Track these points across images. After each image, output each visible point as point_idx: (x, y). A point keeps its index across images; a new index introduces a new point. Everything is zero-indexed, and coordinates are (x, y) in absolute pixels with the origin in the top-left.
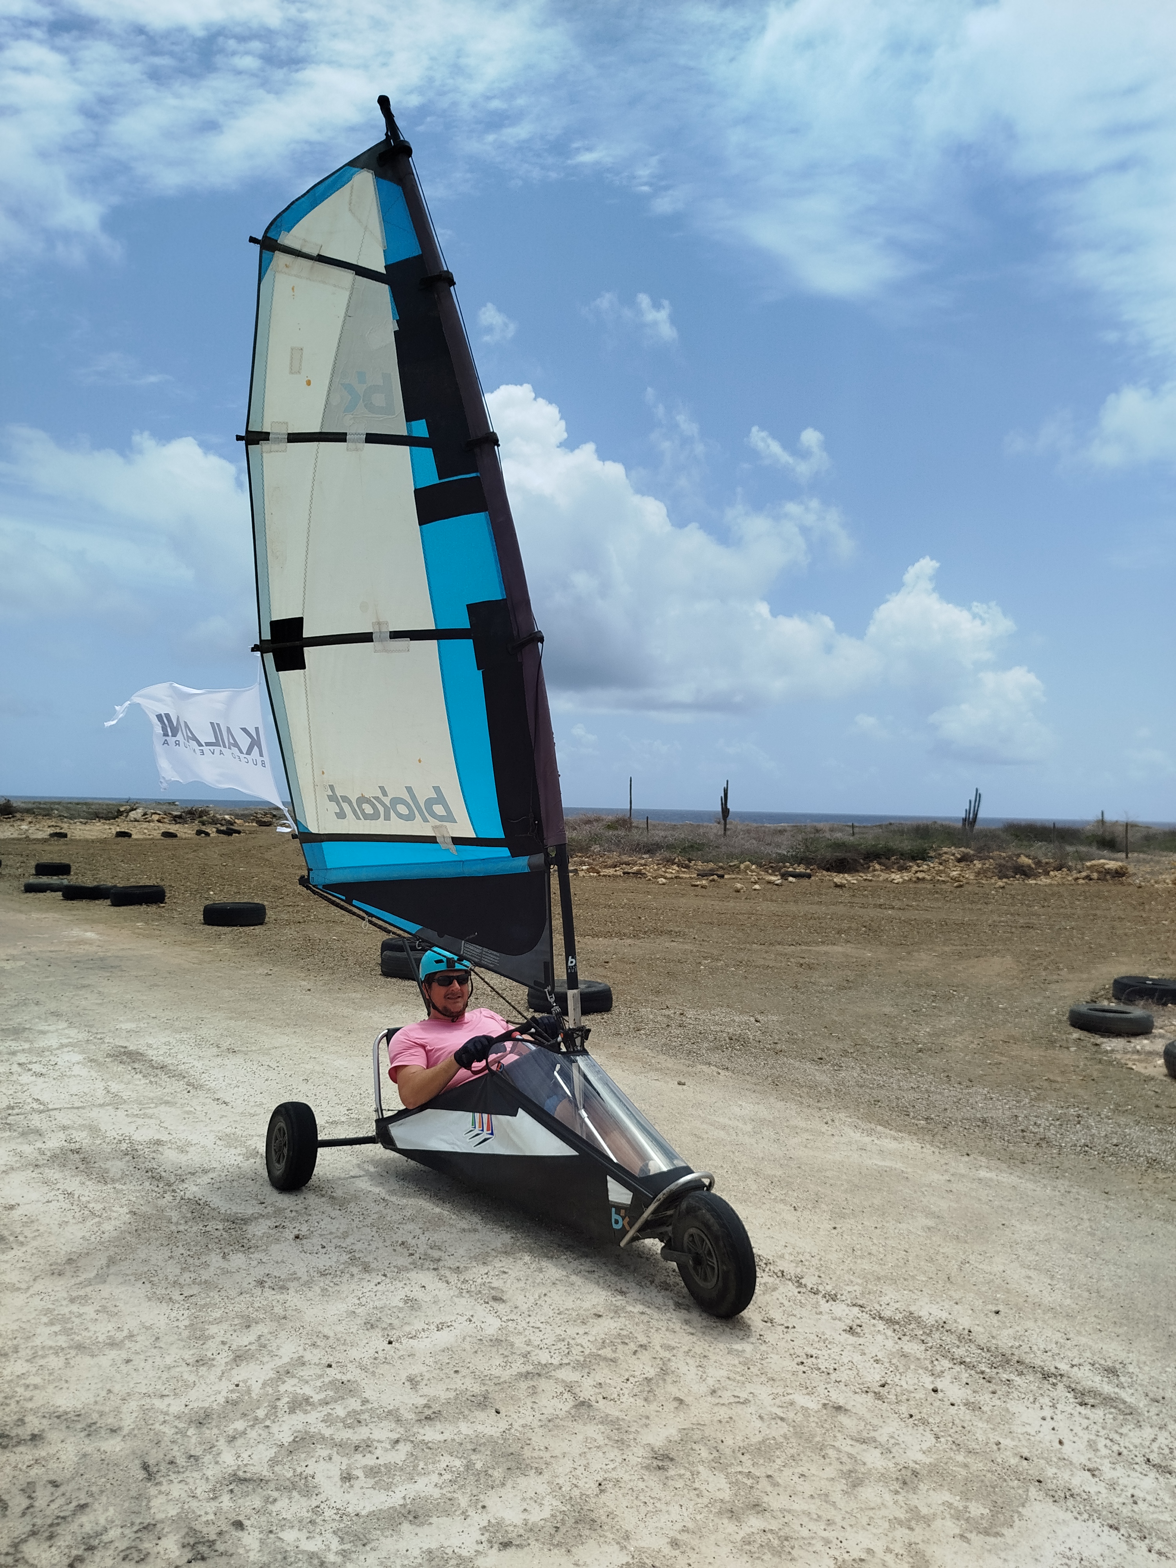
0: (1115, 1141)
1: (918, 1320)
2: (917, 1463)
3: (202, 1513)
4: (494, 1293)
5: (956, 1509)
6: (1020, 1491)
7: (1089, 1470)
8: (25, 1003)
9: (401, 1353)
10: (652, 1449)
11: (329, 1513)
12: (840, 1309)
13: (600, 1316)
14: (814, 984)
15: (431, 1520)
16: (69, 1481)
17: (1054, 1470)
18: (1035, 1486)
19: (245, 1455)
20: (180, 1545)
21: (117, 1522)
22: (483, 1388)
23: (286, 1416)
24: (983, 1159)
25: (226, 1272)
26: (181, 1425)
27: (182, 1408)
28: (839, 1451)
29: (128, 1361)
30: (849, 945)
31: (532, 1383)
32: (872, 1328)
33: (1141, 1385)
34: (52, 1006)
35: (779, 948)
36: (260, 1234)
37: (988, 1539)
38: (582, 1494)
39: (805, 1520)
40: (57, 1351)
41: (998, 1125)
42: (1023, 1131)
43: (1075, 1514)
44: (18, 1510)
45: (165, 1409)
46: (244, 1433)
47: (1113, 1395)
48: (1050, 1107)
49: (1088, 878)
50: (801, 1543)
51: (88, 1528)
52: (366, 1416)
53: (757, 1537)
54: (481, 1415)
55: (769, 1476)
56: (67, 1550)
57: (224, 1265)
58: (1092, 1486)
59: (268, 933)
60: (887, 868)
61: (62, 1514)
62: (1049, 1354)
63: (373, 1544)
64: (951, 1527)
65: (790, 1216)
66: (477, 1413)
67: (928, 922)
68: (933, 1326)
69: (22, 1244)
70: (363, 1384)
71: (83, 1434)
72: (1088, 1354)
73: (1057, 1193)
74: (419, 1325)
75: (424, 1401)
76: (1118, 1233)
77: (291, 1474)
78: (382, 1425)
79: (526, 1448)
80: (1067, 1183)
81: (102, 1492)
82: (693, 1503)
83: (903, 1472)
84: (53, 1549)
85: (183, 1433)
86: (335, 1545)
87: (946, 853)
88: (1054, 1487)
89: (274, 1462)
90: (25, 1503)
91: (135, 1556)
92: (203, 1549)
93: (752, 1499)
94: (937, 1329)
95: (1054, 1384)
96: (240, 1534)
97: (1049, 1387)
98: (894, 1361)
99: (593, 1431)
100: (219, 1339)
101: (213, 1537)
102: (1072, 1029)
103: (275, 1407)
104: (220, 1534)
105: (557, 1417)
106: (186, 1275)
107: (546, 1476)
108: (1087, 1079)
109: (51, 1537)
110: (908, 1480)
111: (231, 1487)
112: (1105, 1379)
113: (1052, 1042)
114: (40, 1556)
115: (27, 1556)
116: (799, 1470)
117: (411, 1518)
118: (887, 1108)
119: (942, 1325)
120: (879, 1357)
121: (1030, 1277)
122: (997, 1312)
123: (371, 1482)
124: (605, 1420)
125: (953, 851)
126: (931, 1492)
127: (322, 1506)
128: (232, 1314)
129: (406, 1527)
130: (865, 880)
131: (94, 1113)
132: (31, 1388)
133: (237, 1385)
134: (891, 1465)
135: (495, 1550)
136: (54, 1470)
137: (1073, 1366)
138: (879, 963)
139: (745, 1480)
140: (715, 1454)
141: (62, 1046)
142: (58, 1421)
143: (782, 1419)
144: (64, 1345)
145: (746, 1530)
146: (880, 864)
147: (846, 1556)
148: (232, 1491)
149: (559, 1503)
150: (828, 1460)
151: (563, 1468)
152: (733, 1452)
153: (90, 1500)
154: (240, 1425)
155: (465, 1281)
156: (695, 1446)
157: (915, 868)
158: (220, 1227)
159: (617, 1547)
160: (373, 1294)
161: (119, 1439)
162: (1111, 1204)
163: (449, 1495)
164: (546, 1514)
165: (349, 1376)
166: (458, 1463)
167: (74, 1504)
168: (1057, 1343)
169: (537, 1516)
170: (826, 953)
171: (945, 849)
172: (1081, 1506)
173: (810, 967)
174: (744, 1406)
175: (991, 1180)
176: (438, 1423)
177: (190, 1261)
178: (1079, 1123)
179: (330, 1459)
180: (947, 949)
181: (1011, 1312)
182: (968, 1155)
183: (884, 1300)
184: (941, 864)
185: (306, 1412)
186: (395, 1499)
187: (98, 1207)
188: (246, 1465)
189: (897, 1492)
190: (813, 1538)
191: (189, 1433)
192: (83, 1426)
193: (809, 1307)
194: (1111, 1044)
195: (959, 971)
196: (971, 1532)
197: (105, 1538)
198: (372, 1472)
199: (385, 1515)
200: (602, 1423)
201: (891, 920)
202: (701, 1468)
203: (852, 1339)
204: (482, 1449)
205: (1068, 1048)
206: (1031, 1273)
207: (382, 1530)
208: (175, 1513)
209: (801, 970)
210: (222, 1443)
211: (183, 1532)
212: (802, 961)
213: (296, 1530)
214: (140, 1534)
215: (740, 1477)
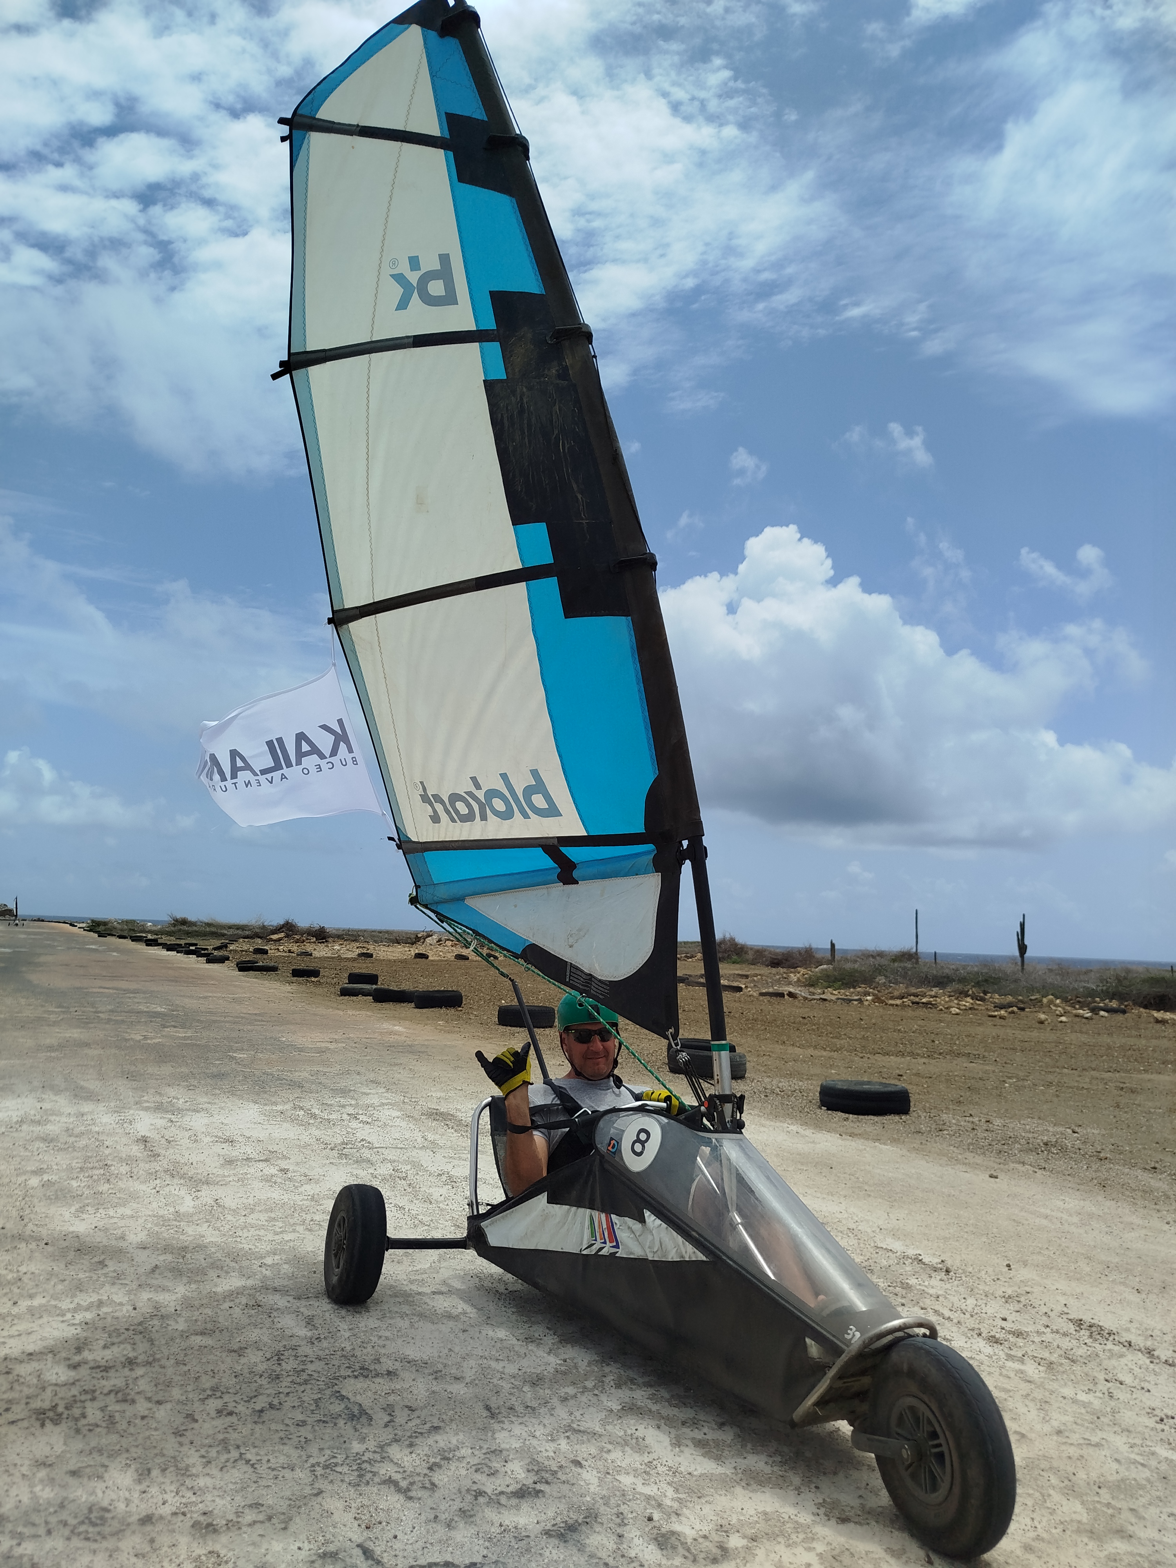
3: (543, 1450)
8: (348, 1072)
11: (661, 1469)
14: (1139, 1105)
16: (422, 1409)
20: (525, 1470)
23: (613, 1391)
26: (516, 1383)
27: (516, 1371)
34: (372, 1076)
35: (1094, 1073)
44: (382, 1423)
45: (501, 1370)
46: (575, 1396)
51: (442, 1444)
53: (1124, 1557)
55: (1132, 1510)
56: (426, 1458)
61: (419, 1431)
63: (707, 1499)
65: (1134, 1298)
71: (430, 1377)
77: (622, 1433)
78: (706, 1410)
81: (452, 1420)
84: (414, 1455)
85: (520, 1390)
86: (670, 1492)
90: (387, 1418)
91: (487, 1470)
92: (547, 1476)
93: (1114, 1526)
96: (579, 1470)
101: (554, 1468)
103: (603, 1382)
104: (561, 1467)
109: (411, 1445)
111: (567, 1434)
114: (402, 1458)
115: (392, 1456)
116: (1169, 1510)
123: (700, 1451)
127: (655, 1463)
129: (739, 1489)
131: (417, 1154)
133: (565, 1361)
135: (832, 1522)
136: (408, 1399)
139: (1105, 1509)
140: (1066, 1482)
141: (382, 1104)
142: (408, 1365)
143: (1142, 1465)
145: (1110, 1550)
148: (568, 1437)
152: (1088, 1484)
153: (441, 1424)
154: (571, 1390)
156: (1042, 1473)
161: (463, 1385)
163: (780, 1472)
166: (786, 1449)
167: (428, 1425)
169: (873, 1502)
173: (1133, 1091)
174: (1096, 1449)
187: (426, 1219)
188: (579, 1421)
191: (524, 1390)
192: (431, 1371)
197: (458, 1454)
202: (1052, 1492)
208: (518, 1446)
209: (1122, 1093)
210: (555, 1401)
211: (527, 1461)
212: (1122, 1085)
213: (631, 1476)
214: (488, 1456)
215: (1098, 1506)
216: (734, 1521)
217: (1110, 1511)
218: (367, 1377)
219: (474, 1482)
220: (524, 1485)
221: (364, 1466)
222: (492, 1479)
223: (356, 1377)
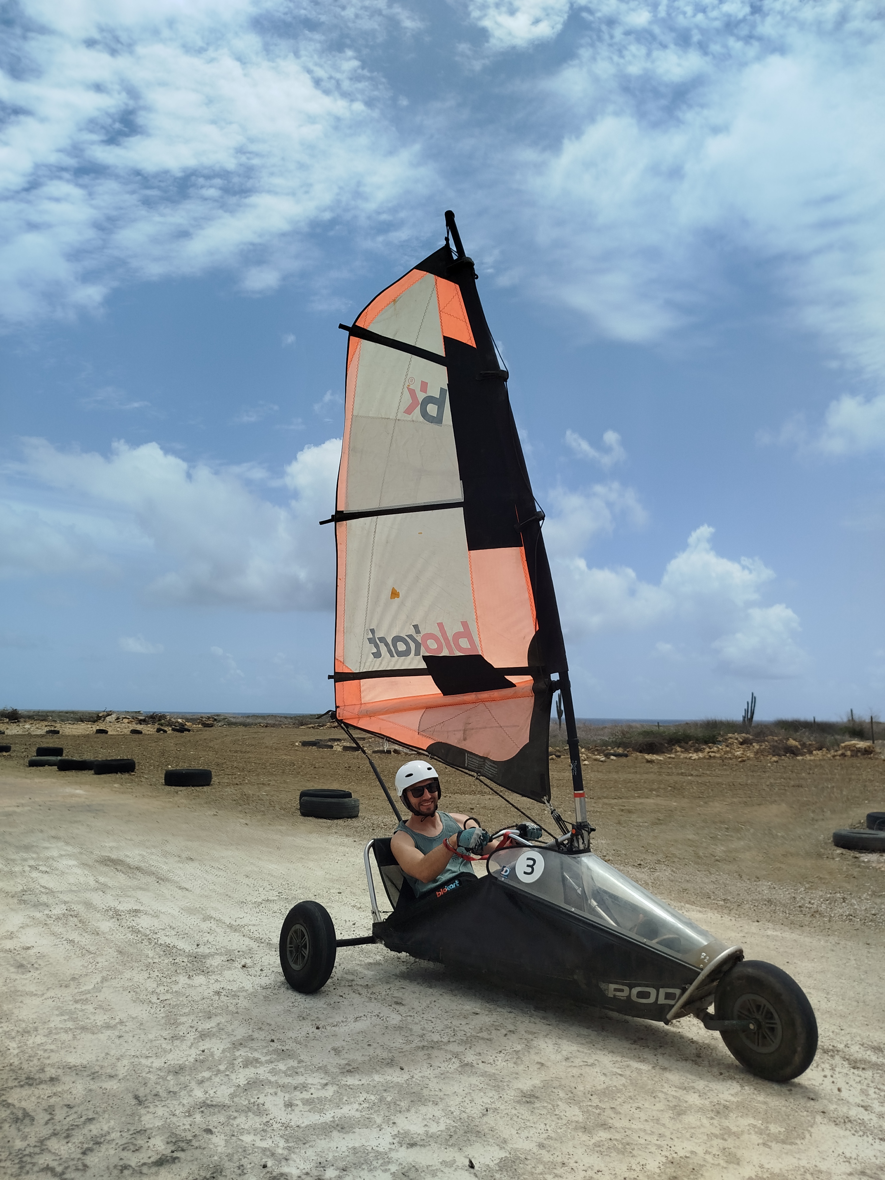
0: (873, 913)
2: (727, 1101)
3: (181, 1124)
4: (395, 1000)
5: (759, 1128)
6: (809, 1118)
7: (862, 1106)
9: (327, 1034)
10: (522, 1091)
11: (275, 1126)
13: (477, 1014)
14: (633, 821)
15: (354, 1130)
16: (79, 1105)
17: (835, 1106)
18: (821, 1116)
19: (211, 1092)
20: (165, 1143)
21: (117, 1129)
22: (390, 1055)
23: (241, 1070)
24: (770, 924)
25: (191, 986)
26: (162, 1074)
27: (163, 1064)
28: (666, 1094)
29: (120, 1037)
30: (659, 798)
31: (427, 1052)
34: (54, 833)
35: (605, 801)
36: (216, 964)
37: (785, 1146)
38: (469, 1117)
39: (642, 1134)
40: (66, 1031)
41: (780, 903)
42: (800, 907)
43: (853, 1132)
44: (43, 1122)
45: (150, 1065)
46: (210, 1078)
47: (879, 1063)
48: (821, 893)
49: (841, 755)
50: (640, 1147)
51: (95, 1132)
52: (302, 1070)
53: (605, 1143)
54: (390, 1071)
55: (612, 1108)
56: (80, 1145)
57: (189, 982)
58: (865, 1116)
59: (213, 792)
60: (687, 750)
61: (75, 1124)
63: (310, 1144)
64: (755, 1139)
66: (386, 1069)
67: (719, 783)
69: (37, 969)
70: (298, 1052)
71: (88, 1078)
72: (858, 1039)
73: (829, 944)
74: (339, 1018)
75: (345, 1062)
76: (878, 968)
77: (247, 1102)
78: (314, 1075)
79: (425, 1090)
80: (836, 938)
81: (104, 1111)
82: (554, 1123)
83: (717, 1106)
84: (70, 1144)
85: (164, 1079)
86: (282, 1143)
87: (731, 738)
88: (835, 1116)
89: (232, 1096)
90: (48, 1117)
91: (132, 1148)
92: (183, 1145)
93: (600, 1121)
96: (210, 1136)
99: (474, 1080)
100: (187, 1025)
101: (189, 1137)
102: (835, 847)
103: (233, 1064)
104: (195, 1136)
105: (448, 1072)
106: (161, 988)
107: (441, 1106)
108: (850, 877)
109: (68, 1136)
110: (721, 1111)
111: (201, 1109)
112: (873, 1053)
113: (820, 856)
114: (59, 1148)
115: (50, 1148)
116: (636, 1105)
117: (339, 1128)
118: (693, 894)
123: (307, 1108)
124: (484, 1074)
125: (736, 737)
126: (739, 1118)
127: (271, 1122)
128: (196, 1011)
129: (335, 1134)
130: (670, 758)
131: (88, 895)
132: (49, 1051)
133: (203, 1051)
134: (707, 1102)
135: (404, 1148)
136: (68, 1099)
137: (846, 1045)
138: (683, 809)
139: (594, 1110)
140: (570, 1094)
141: (61, 856)
142: (70, 1070)
143: (621, 1075)
144: (71, 1027)
145: (596, 1138)
146: (680, 747)
147: (675, 1155)
148: (202, 1112)
149: (452, 1122)
150: (657, 1099)
151: (453, 1103)
152: (584, 1094)
153: (95, 1116)
154: (206, 1074)
155: (373, 993)
156: (554, 1090)
157: (708, 750)
158: (185, 960)
159: (497, 1148)
161: (116, 1081)
162: (872, 950)
163: (367, 1116)
164: (442, 1127)
165: (287, 1047)
166: (373, 1098)
167: (84, 1118)
168: (833, 1032)
169: (434, 1129)
170: (641, 803)
171: (730, 735)
172: (857, 1127)
173: (630, 812)
174: (591, 1068)
175: (777, 936)
176: (357, 1074)
177: (164, 980)
178: (844, 902)
179: (276, 1094)
180: (735, 800)
182: (758, 921)
184: (727, 746)
185: (256, 1067)
186: (328, 1117)
188: (212, 1097)
189: (712, 1118)
190: (648, 1144)
191: (168, 1078)
192: (89, 1073)
194: (866, 857)
195: (746, 814)
196: (772, 1142)
197: (108, 1138)
198: (307, 1102)
199: (319, 1126)
200: (482, 1076)
201: (690, 783)
202: (559, 1103)
204: (391, 1089)
205: (833, 858)
207: (318, 1136)
208: (160, 1124)
209: (622, 813)
210: (193, 1085)
211: (167, 1135)
212: (623, 808)
213: (252, 1135)
214: (134, 1136)
215: (590, 1108)
216: (330, 1158)
217: (598, 1111)
218: (31, 1085)
219: (121, 1159)
220: (163, 1155)
221: (24, 1159)
222: (137, 1154)
223: (22, 1086)
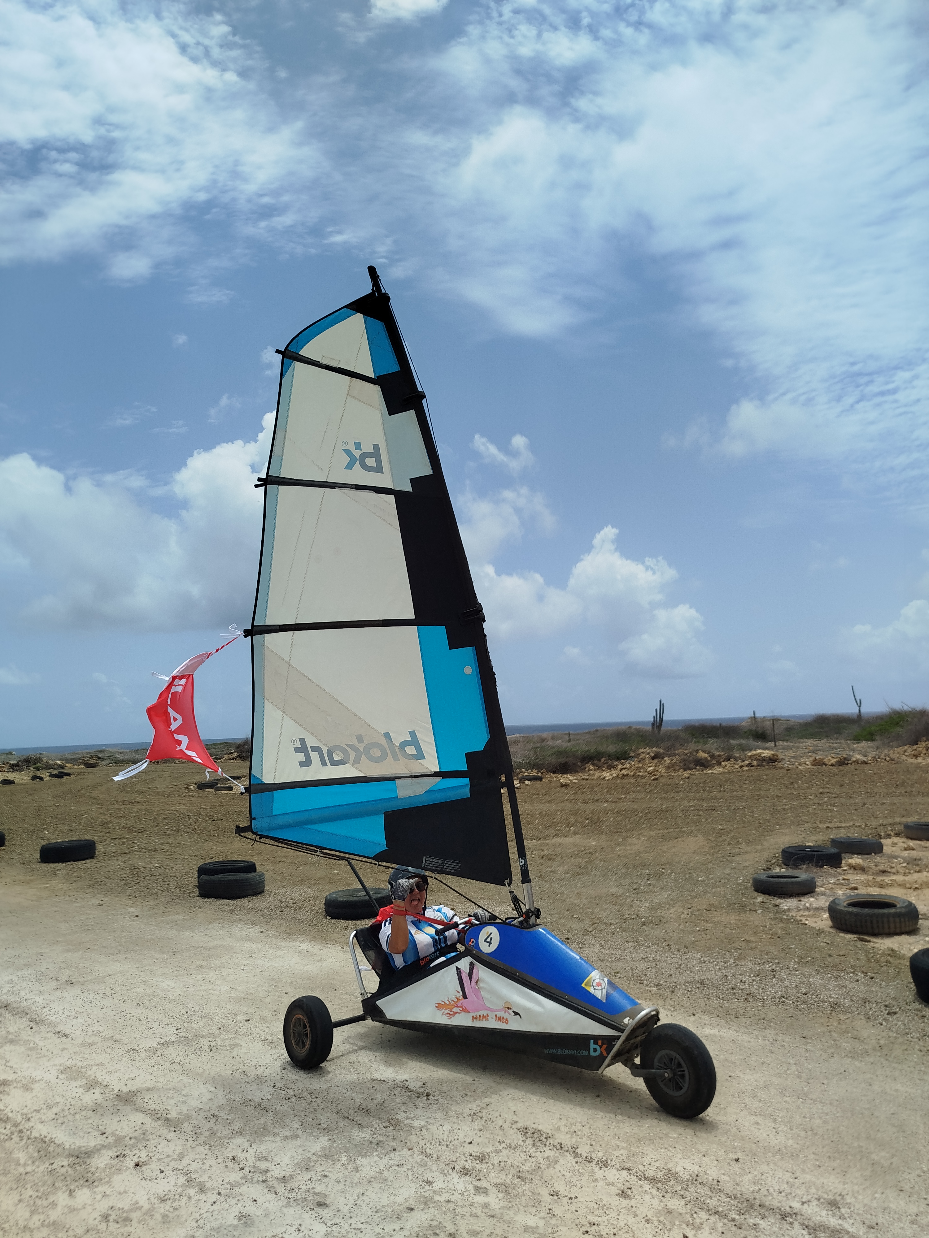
0: (804, 990)
1: (675, 1176)
4: (318, 1199)
12: (612, 1174)
24: (706, 1017)
25: (72, 1210)
30: (577, 836)
32: (640, 1189)
33: (858, 1214)
36: (102, 1165)
41: (713, 985)
42: (733, 989)
47: (838, 1227)
48: (750, 965)
49: (750, 765)
57: (70, 1202)
59: (98, 865)
60: (599, 768)
62: (783, 1194)
67: (635, 811)
68: (688, 1180)
72: (813, 1190)
73: (767, 1042)
76: (819, 1073)
80: (773, 1032)
87: (642, 753)
94: (692, 1183)
95: (791, 1224)
97: (788, 1226)
98: (662, 1219)
102: (756, 894)
106: (36, 1218)
108: (775, 937)
112: (830, 1213)
113: (743, 908)
118: (625, 978)
119: (695, 1179)
120: (649, 1216)
121: (758, 1123)
122: (737, 1160)
125: (647, 751)
130: (584, 779)
137: (803, 1203)
138: (602, 850)
146: (593, 765)
155: (292, 1190)
157: (620, 767)
158: (65, 1163)
160: (209, 1215)
162: (809, 1047)
168: (787, 1183)
170: (560, 845)
171: (641, 750)
175: (715, 1036)
177: (39, 1202)
178: (774, 977)
180: (652, 833)
181: (747, 1158)
182: (694, 1015)
183: (647, 1160)
184: (639, 762)
193: (586, 1176)
194: (787, 904)
195: (664, 852)
201: (606, 811)
203: (625, 1202)
205: (755, 911)
206: (759, 1119)
